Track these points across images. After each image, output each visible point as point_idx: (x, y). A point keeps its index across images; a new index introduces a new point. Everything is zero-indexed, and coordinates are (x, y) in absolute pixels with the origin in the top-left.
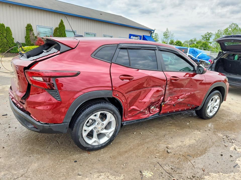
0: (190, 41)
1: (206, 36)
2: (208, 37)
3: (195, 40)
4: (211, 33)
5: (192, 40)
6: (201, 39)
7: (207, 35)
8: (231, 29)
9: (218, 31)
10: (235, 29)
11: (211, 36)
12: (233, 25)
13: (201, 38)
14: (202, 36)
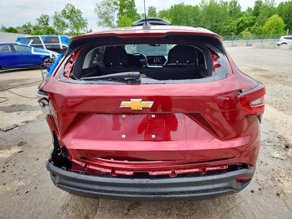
0: (23, 27)
1: (43, 20)
2: (45, 21)
3: (30, 25)
4: (47, 16)
5: (26, 25)
6: (38, 24)
7: (43, 18)
8: (69, 10)
9: (56, 13)
10: (72, 10)
11: (48, 19)
12: (69, 6)
13: (37, 22)
14: (37, 19)
